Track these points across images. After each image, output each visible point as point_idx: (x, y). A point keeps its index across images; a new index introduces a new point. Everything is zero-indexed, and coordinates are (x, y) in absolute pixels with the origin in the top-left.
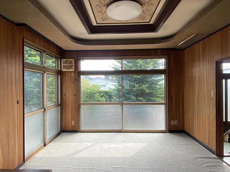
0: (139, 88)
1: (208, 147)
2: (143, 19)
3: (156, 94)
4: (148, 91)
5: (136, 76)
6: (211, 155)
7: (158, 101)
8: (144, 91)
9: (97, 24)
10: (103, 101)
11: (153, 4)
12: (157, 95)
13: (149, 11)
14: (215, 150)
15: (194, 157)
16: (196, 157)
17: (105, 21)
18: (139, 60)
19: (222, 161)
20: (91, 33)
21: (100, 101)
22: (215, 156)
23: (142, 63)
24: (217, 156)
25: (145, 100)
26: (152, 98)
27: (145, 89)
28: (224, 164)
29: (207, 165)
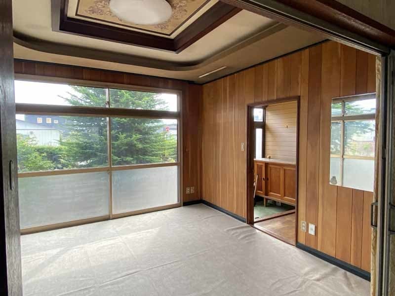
0: (125, 141)
1: (237, 216)
2: (162, 28)
3: (153, 149)
4: (140, 146)
5: (119, 119)
6: (242, 224)
7: (154, 162)
8: (134, 146)
9: (76, 15)
10: (50, 167)
11: (186, 11)
12: (153, 151)
13: (177, 19)
14: (246, 217)
15: (225, 230)
16: (228, 230)
17: (95, 14)
18: (123, 91)
19: (254, 229)
20: (60, 29)
21: (41, 167)
22: (246, 224)
23: (130, 97)
24: (248, 224)
25: (135, 162)
26: (147, 157)
27: (135, 142)
28: (257, 231)
29: (242, 236)
